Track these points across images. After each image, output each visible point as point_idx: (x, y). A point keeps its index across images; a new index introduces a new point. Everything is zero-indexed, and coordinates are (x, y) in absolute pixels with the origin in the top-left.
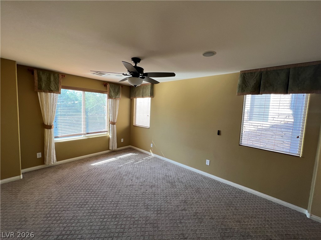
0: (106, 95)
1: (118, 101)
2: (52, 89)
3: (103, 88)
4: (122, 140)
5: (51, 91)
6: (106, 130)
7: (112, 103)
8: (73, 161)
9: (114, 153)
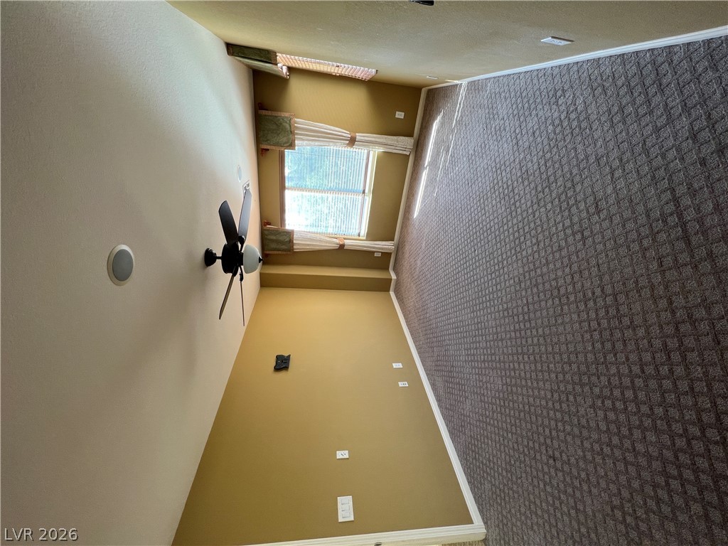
0: (287, 152)
1: (299, 122)
2: (288, 239)
3: (273, 157)
4: (400, 115)
5: (291, 241)
6: (366, 151)
7: (303, 140)
8: (402, 228)
9: (419, 147)
